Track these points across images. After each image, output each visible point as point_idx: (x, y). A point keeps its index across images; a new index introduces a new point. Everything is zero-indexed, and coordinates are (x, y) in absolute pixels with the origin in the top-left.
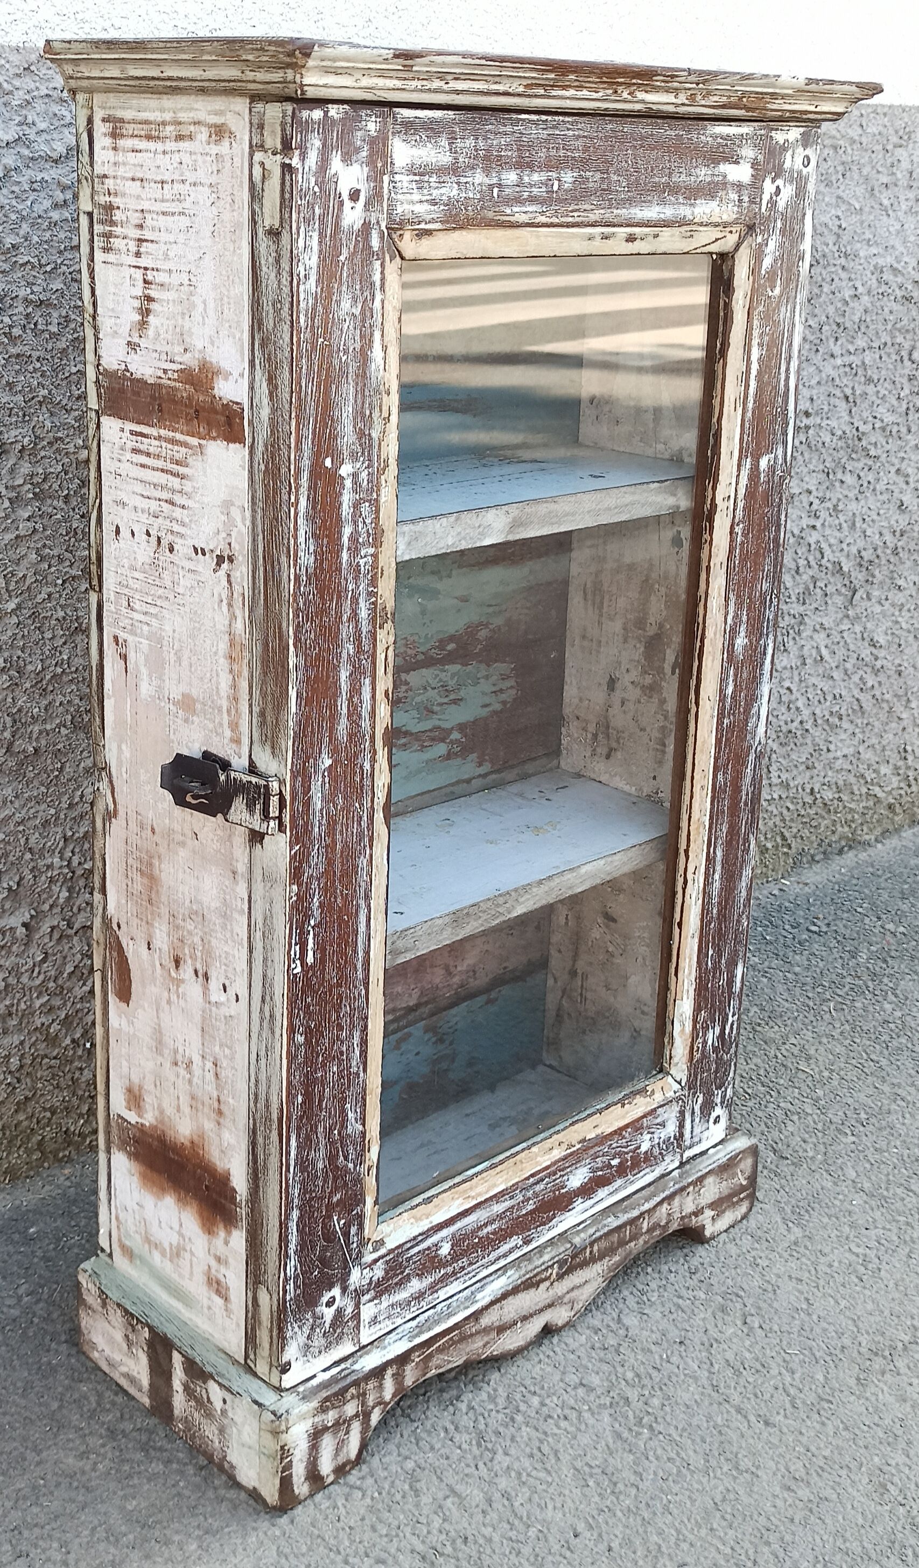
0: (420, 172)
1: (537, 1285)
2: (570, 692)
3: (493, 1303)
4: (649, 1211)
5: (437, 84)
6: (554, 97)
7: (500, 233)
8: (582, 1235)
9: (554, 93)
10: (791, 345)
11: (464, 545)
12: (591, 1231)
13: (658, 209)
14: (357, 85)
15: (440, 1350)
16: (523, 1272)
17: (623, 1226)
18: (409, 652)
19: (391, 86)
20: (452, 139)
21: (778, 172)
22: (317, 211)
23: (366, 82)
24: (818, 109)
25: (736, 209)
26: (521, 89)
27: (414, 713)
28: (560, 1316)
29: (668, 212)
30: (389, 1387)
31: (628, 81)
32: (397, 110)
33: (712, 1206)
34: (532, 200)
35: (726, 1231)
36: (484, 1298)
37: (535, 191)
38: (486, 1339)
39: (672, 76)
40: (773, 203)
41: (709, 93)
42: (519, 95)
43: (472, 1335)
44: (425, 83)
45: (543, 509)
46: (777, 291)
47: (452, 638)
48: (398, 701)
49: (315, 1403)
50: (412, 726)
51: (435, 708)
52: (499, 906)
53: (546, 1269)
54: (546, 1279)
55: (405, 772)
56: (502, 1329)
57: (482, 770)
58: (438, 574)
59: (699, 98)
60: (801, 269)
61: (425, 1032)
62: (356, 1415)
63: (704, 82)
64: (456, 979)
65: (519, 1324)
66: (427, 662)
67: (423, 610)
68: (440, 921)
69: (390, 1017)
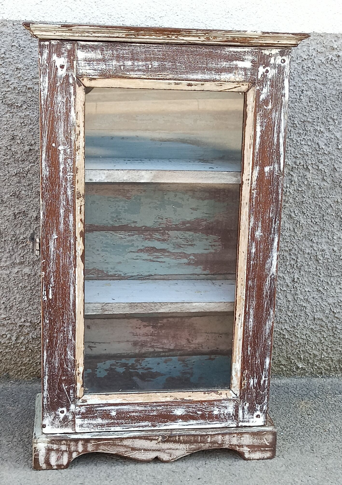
0: (89, 61)
1: (151, 440)
3: (129, 438)
4: (211, 435)
5: (87, 34)
6: (140, 38)
7: (126, 80)
8: (178, 432)
10: (279, 127)
12: (183, 432)
13: (201, 75)
14: (55, 35)
15: (104, 444)
16: (147, 433)
17: (198, 435)
18: (168, 223)
19: (69, 35)
20: (102, 50)
21: (267, 64)
22: (47, 71)
23: (58, 34)
24: (279, 43)
25: (243, 77)
26: (124, 36)
27: (172, 245)
28: (165, 457)
29: (207, 77)
30: (80, 448)
31: (169, 33)
32: (78, 42)
33: (248, 446)
34: (139, 70)
35: (257, 459)
36: (126, 435)
37: (140, 68)
38: (126, 450)
39: (189, 32)
40: (264, 76)
41: (215, 37)
43: (119, 445)
44: (81, 34)
46: (270, 107)
47: (189, 222)
48: (164, 240)
49: (49, 440)
50: (171, 250)
51: (182, 246)
52: (152, 307)
53: (156, 436)
54: (155, 440)
55: (168, 265)
56: (133, 449)
57: (205, 272)
58: (182, 199)
59: (211, 39)
60: (283, 100)
61: (179, 361)
62: (66, 451)
63: (207, 33)
64: (193, 346)
65: (142, 451)
66: (177, 229)
67: (175, 211)
68: (124, 304)
69: (161, 350)
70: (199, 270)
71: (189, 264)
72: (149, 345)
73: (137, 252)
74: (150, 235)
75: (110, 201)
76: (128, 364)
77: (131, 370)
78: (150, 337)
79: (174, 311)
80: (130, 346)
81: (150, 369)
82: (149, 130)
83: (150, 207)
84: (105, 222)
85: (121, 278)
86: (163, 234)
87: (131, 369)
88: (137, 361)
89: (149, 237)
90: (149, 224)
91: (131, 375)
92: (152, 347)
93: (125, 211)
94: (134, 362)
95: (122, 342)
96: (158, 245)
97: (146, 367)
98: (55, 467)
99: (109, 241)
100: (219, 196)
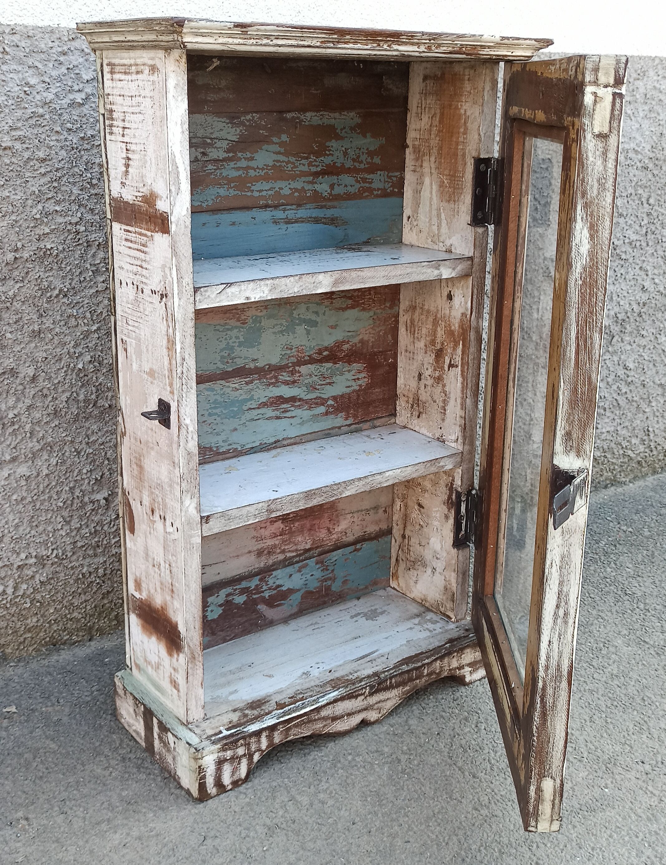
1: (356, 697)
2: (400, 381)
3: (328, 704)
4: (428, 664)
5: (265, 41)
6: (340, 48)
8: (386, 673)
9: (340, 46)
11: (305, 292)
12: (392, 671)
14: (217, 42)
15: (296, 726)
16: (348, 689)
17: (411, 670)
18: (300, 355)
19: (237, 42)
23: (221, 40)
24: (513, 54)
26: (318, 44)
27: (305, 388)
28: (372, 716)
30: (264, 743)
31: (384, 39)
33: (469, 665)
35: (479, 680)
36: (323, 701)
38: (324, 723)
39: (412, 36)
41: (439, 45)
42: (317, 47)
43: (315, 720)
44: (258, 41)
45: (354, 274)
47: (326, 349)
48: (294, 382)
49: (219, 746)
50: (303, 396)
51: (318, 387)
52: (334, 490)
53: (362, 689)
54: (362, 695)
55: (300, 421)
56: (334, 719)
57: (348, 422)
58: (317, 313)
59: (433, 48)
61: (317, 564)
62: (244, 755)
63: (434, 39)
64: (335, 536)
65: (345, 717)
66: (311, 361)
67: (308, 332)
68: (297, 496)
69: (294, 554)
70: (339, 420)
71: (327, 413)
72: (278, 551)
73: (258, 408)
74: (276, 377)
75: (218, 330)
76: (250, 587)
77: (254, 597)
78: (279, 537)
79: (363, 490)
80: (252, 558)
81: (281, 586)
82: (270, 207)
83: (274, 333)
84: (212, 367)
85: (238, 453)
86: (292, 373)
87: (255, 594)
88: (261, 580)
89: (273, 381)
90: (275, 360)
91: (255, 602)
92: (283, 552)
93: (241, 344)
94: (259, 583)
95: (242, 555)
96: (286, 391)
97: (274, 585)
98: (230, 787)
99: (218, 397)
100: (363, 303)
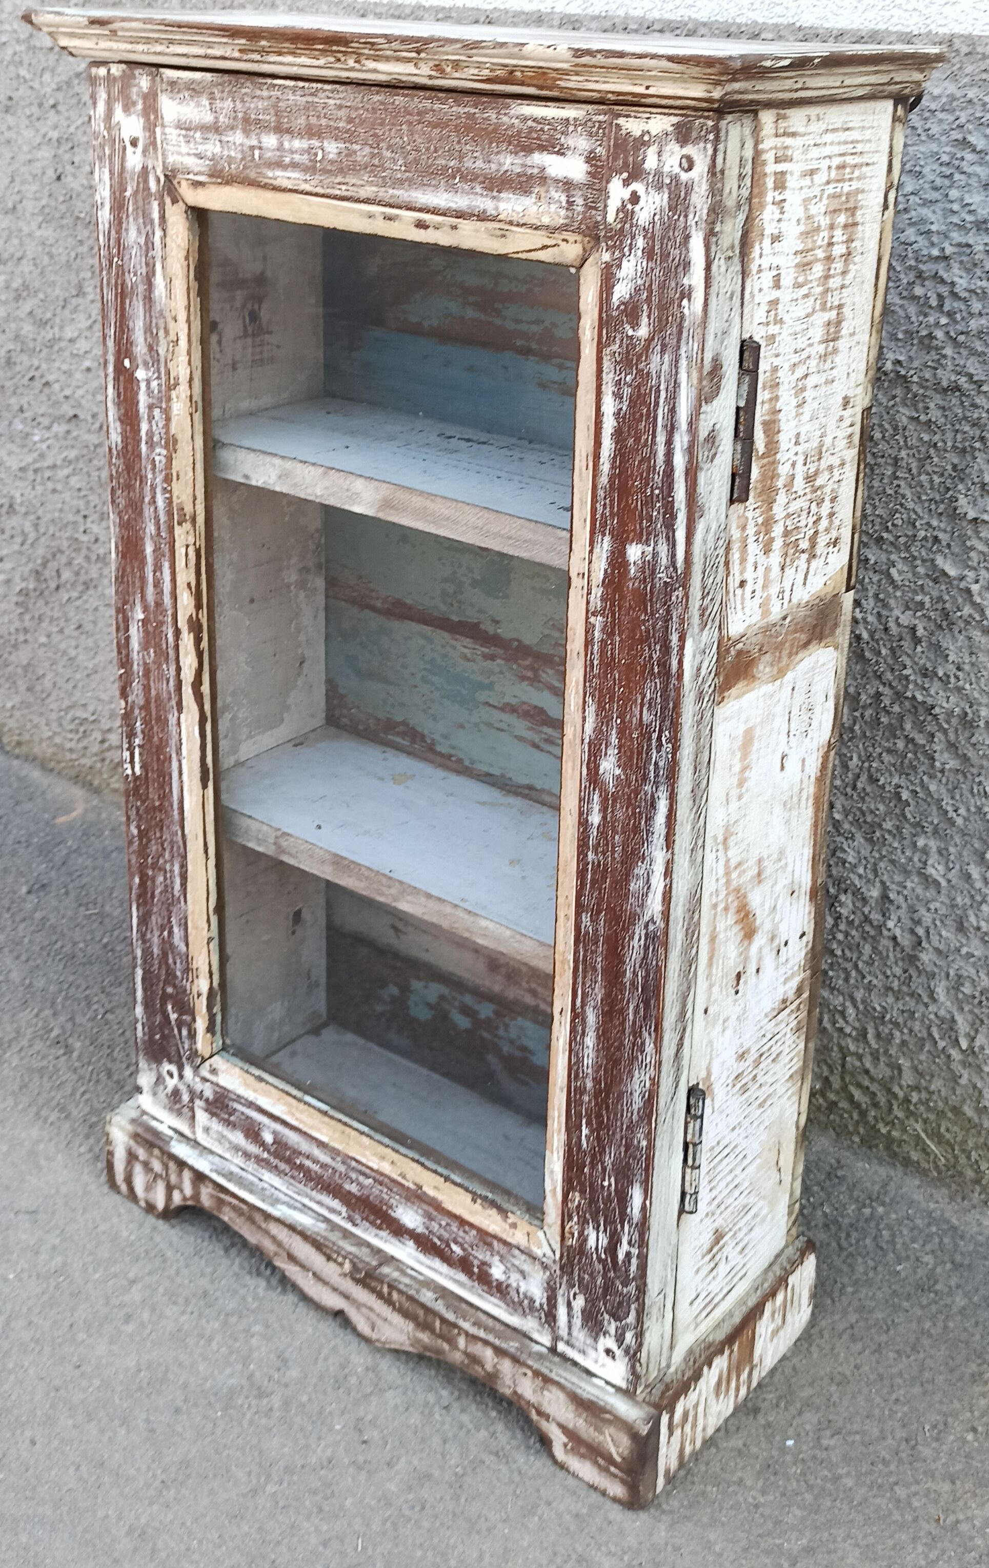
0: (185, 127)
3: (282, 1222)
5: (159, 48)
6: (277, 63)
7: (269, 195)
8: (395, 1273)
9: (272, 59)
10: (673, 411)
12: (404, 1280)
13: (446, 196)
15: (234, 1208)
16: (326, 1234)
17: (432, 1312)
20: (212, 97)
21: (635, 173)
22: (107, 151)
24: (651, 91)
25: (563, 212)
28: (360, 1323)
29: (460, 202)
30: (187, 1188)
32: (162, 70)
34: (294, 165)
36: (280, 1211)
37: (297, 157)
38: (276, 1248)
40: (626, 214)
41: (454, 65)
43: (261, 1228)
46: (643, 332)
49: (133, 1131)
53: (338, 1254)
54: (336, 1262)
56: (291, 1258)
59: (448, 70)
60: (686, 311)
62: (162, 1177)
63: (422, 50)
65: (310, 1274)
72: (525, 985)
73: (502, 710)
74: (533, 669)
76: (478, 1013)
77: (484, 1034)
80: (481, 965)
81: (530, 1051)
85: (462, 769)
87: (485, 1030)
88: (496, 1014)
89: (530, 674)
90: (529, 637)
91: (484, 1045)
93: (475, 584)
94: (492, 1016)
97: (518, 1042)
98: (143, 1205)
99: (437, 657)
